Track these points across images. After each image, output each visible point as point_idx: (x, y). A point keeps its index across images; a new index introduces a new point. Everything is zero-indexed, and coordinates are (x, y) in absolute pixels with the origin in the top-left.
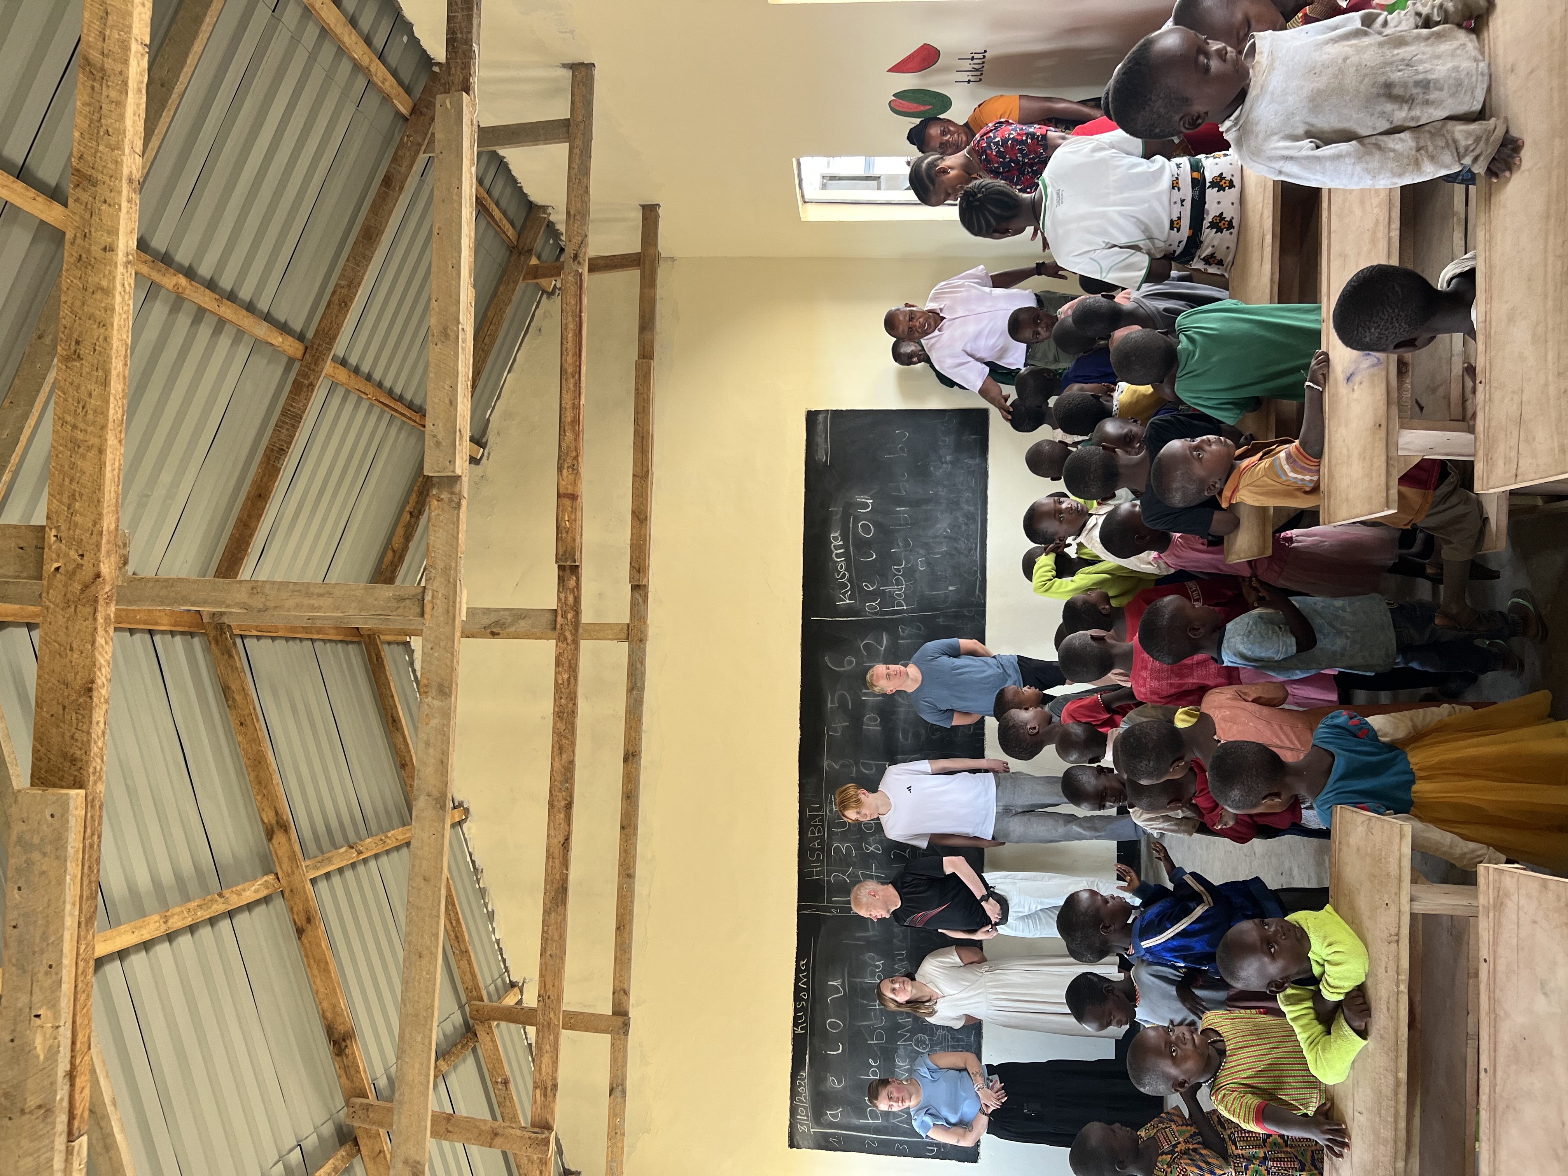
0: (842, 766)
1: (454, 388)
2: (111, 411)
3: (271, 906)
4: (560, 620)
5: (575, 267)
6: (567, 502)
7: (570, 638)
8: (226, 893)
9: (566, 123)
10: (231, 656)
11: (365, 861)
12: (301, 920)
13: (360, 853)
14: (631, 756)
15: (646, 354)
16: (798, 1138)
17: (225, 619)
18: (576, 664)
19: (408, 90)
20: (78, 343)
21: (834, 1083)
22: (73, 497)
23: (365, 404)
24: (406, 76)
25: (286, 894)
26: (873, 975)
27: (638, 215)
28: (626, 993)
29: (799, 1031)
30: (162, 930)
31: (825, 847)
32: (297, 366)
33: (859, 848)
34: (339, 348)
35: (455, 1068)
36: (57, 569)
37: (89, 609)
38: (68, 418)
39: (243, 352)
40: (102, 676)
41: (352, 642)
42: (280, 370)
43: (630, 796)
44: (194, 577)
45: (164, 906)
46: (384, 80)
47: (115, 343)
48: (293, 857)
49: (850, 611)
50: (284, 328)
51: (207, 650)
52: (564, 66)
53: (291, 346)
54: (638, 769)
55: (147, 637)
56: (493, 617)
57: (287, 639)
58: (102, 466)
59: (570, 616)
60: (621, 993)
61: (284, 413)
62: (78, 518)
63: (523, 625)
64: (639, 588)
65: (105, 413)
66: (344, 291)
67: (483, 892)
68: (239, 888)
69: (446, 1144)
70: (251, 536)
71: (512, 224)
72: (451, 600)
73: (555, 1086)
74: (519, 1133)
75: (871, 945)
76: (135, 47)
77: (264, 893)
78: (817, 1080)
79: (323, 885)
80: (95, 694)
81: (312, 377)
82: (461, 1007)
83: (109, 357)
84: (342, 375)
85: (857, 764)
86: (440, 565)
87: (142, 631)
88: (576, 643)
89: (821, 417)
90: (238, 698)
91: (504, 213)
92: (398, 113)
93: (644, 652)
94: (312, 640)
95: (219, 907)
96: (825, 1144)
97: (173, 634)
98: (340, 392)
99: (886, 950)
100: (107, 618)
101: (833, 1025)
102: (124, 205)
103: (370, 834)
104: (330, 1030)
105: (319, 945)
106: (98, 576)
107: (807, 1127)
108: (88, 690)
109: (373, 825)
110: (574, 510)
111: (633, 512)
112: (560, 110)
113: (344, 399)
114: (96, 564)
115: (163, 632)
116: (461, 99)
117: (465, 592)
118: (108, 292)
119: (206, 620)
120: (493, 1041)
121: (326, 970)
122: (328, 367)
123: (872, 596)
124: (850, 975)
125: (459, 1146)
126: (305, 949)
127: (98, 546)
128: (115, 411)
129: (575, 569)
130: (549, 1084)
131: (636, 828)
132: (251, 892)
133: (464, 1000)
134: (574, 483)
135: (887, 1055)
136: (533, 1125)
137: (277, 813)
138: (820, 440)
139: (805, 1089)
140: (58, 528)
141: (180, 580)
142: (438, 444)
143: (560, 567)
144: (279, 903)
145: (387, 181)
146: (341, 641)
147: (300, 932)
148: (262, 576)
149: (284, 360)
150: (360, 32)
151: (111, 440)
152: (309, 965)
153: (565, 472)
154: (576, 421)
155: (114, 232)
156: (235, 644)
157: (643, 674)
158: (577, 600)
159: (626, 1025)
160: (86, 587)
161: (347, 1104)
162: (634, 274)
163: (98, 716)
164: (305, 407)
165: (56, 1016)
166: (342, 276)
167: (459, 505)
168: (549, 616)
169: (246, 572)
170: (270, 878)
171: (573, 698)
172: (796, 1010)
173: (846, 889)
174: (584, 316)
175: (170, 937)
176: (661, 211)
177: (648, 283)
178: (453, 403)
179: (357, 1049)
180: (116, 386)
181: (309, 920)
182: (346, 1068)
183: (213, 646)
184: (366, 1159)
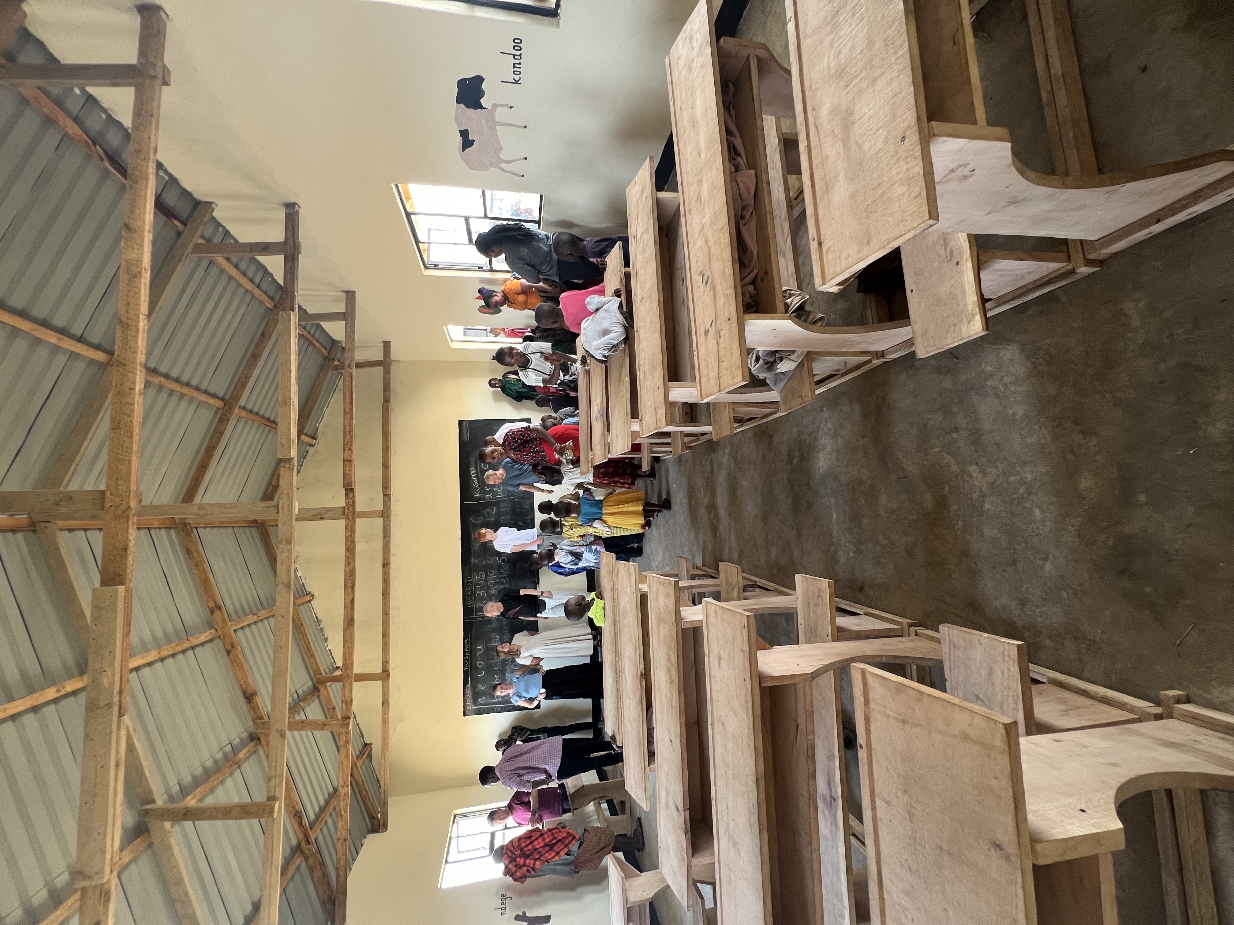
0: (480, 561)
1: (289, 424)
2: (134, 447)
3: (213, 643)
4: (346, 511)
5: (349, 370)
6: (348, 463)
7: (351, 518)
8: (190, 638)
9: (344, 314)
10: (190, 536)
11: (262, 620)
12: (229, 647)
13: (258, 617)
14: (386, 565)
15: (387, 400)
16: (467, 712)
17: (187, 521)
18: (354, 528)
19: (272, 299)
20: (119, 423)
21: (481, 687)
22: (117, 479)
23: (256, 425)
24: (271, 293)
25: (221, 637)
26: (495, 642)
27: (382, 345)
28: (388, 662)
29: (466, 669)
30: (158, 656)
31: (473, 594)
32: (220, 412)
33: (487, 593)
34: (242, 402)
35: (309, 705)
36: (111, 506)
37: (125, 520)
38: (114, 450)
39: (193, 406)
40: (132, 543)
41: (253, 527)
42: (213, 413)
43: (386, 581)
44: (170, 504)
45: (158, 647)
46: (260, 296)
47: (135, 423)
48: (224, 621)
49: (479, 499)
50: (214, 396)
51: (178, 535)
52: (342, 291)
53: (219, 404)
54: (389, 570)
55: (147, 531)
56: (317, 512)
57: (220, 527)
58: (130, 467)
59: (351, 509)
60: (385, 663)
61: (215, 431)
62: (120, 487)
63: (330, 514)
64: (387, 496)
65: (131, 448)
66: (243, 380)
67: (322, 630)
68: (197, 636)
69: (303, 732)
70: (199, 484)
71: (325, 348)
72: (291, 506)
73: (351, 701)
74: (335, 722)
75: (493, 630)
76: (141, 317)
77: (210, 637)
78: (474, 687)
79: (240, 633)
80: (129, 551)
81: (228, 415)
82: (312, 679)
83: (132, 427)
84: (244, 414)
85: (485, 559)
86: (285, 493)
87: (144, 528)
88: (354, 519)
89: (464, 423)
90: (195, 554)
91: (321, 344)
92: (267, 308)
93: (390, 521)
94: (233, 527)
95: (187, 645)
96: (479, 712)
97: (160, 528)
98: (243, 421)
99: (500, 631)
100: (133, 523)
101: (480, 664)
102: (138, 373)
103: (263, 608)
104: (244, 693)
105: (238, 657)
106: (129, 507)
107: (471, 707)
108: (126, 549)
109: (265, 604)
110: (351, 466)
111: (383, 464)
112: (341, 308)
113: (246, 423)
114: (128, 503)
115: (155, 528)
116: (290, 314)
117: (297, 503)
118: (132, 404)
119: (177, 521)
120: (327, 691)
121: (242, 667)
122: (237, 410)
123: (489, 492)
124: (486, 643)
125: (309, 733)
126: (231, 660)
127: (129, 497)
128: (135, 447)
129: (352, 490)
130: (349, 700)
131: (389, 594)
132: (203, 638)
133: (313, 676)
134: (351, 456)
135: (503, 672)
136: (342, 718)
137: (215, 602)
138: (465, 432)
139: (469, 692)
140: (111, 491)
141: (164, 506)
142: (283, 446)
143: (346, 490)
144: (218, 641)
145: (263, 335)
146: (248, 526)
147: (228, 652)
148: (206, 501)
149: (214, 409)
150: (248, 278)
151: (134, 457)
152: (233, 666)
153: (346, 451)
154: (351, 431)
155: (134, 383)
156: (192, 531)
157: (390, 531)
158: (354, 502)
159: (388, 676)
160: (124, 512)
161: (254, 723)
162: (381, 368)
163: (130, 558)
164: (226, 428)
165: (114, 669)
166: (242, 374)
167: (293, 469)
168: (341, 510)
169: (197, 500)
170: (213, 631)
171: (353, 542)
172: (464, 660)
173: (481, 609)
174: (354, 389)
175: (162, 660)
176: (391, 344)
177: (387, 372)
178: (289, 430)
179: (258, 700)
180: (136, 438)
181: (232, 647)
182: (253, 708)
183: (181, 533)
184: (264, 746)
